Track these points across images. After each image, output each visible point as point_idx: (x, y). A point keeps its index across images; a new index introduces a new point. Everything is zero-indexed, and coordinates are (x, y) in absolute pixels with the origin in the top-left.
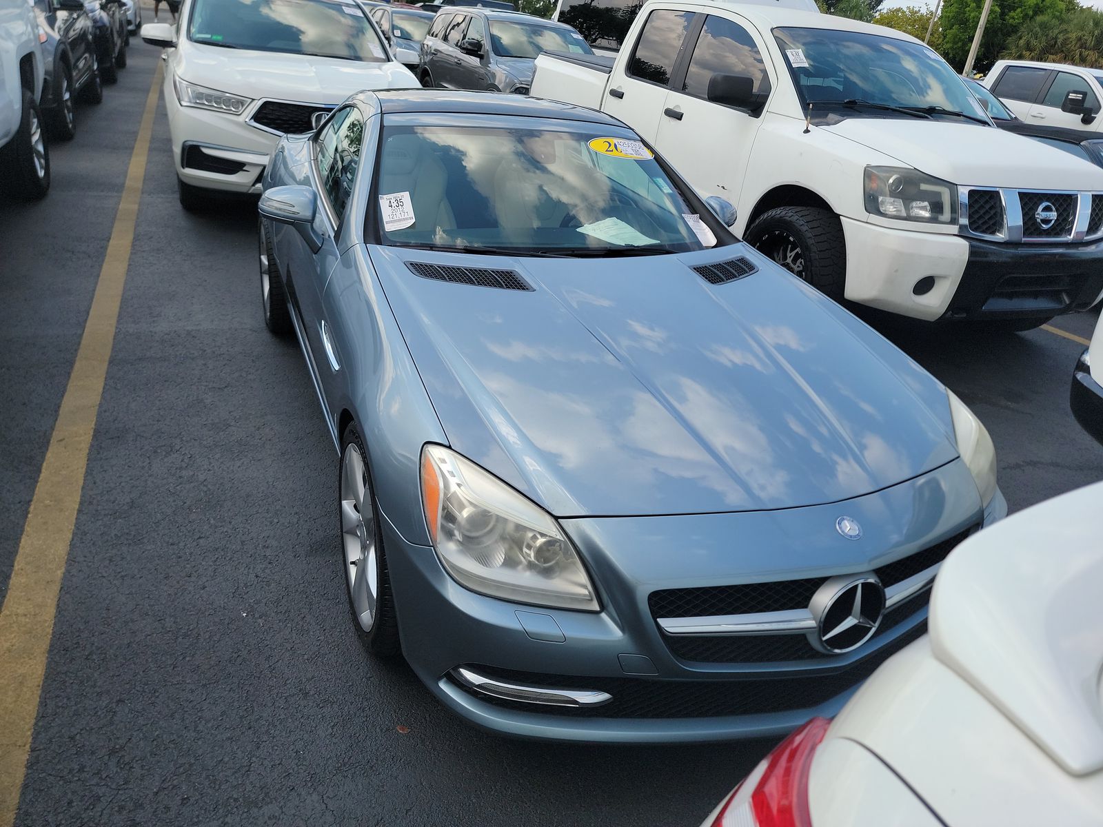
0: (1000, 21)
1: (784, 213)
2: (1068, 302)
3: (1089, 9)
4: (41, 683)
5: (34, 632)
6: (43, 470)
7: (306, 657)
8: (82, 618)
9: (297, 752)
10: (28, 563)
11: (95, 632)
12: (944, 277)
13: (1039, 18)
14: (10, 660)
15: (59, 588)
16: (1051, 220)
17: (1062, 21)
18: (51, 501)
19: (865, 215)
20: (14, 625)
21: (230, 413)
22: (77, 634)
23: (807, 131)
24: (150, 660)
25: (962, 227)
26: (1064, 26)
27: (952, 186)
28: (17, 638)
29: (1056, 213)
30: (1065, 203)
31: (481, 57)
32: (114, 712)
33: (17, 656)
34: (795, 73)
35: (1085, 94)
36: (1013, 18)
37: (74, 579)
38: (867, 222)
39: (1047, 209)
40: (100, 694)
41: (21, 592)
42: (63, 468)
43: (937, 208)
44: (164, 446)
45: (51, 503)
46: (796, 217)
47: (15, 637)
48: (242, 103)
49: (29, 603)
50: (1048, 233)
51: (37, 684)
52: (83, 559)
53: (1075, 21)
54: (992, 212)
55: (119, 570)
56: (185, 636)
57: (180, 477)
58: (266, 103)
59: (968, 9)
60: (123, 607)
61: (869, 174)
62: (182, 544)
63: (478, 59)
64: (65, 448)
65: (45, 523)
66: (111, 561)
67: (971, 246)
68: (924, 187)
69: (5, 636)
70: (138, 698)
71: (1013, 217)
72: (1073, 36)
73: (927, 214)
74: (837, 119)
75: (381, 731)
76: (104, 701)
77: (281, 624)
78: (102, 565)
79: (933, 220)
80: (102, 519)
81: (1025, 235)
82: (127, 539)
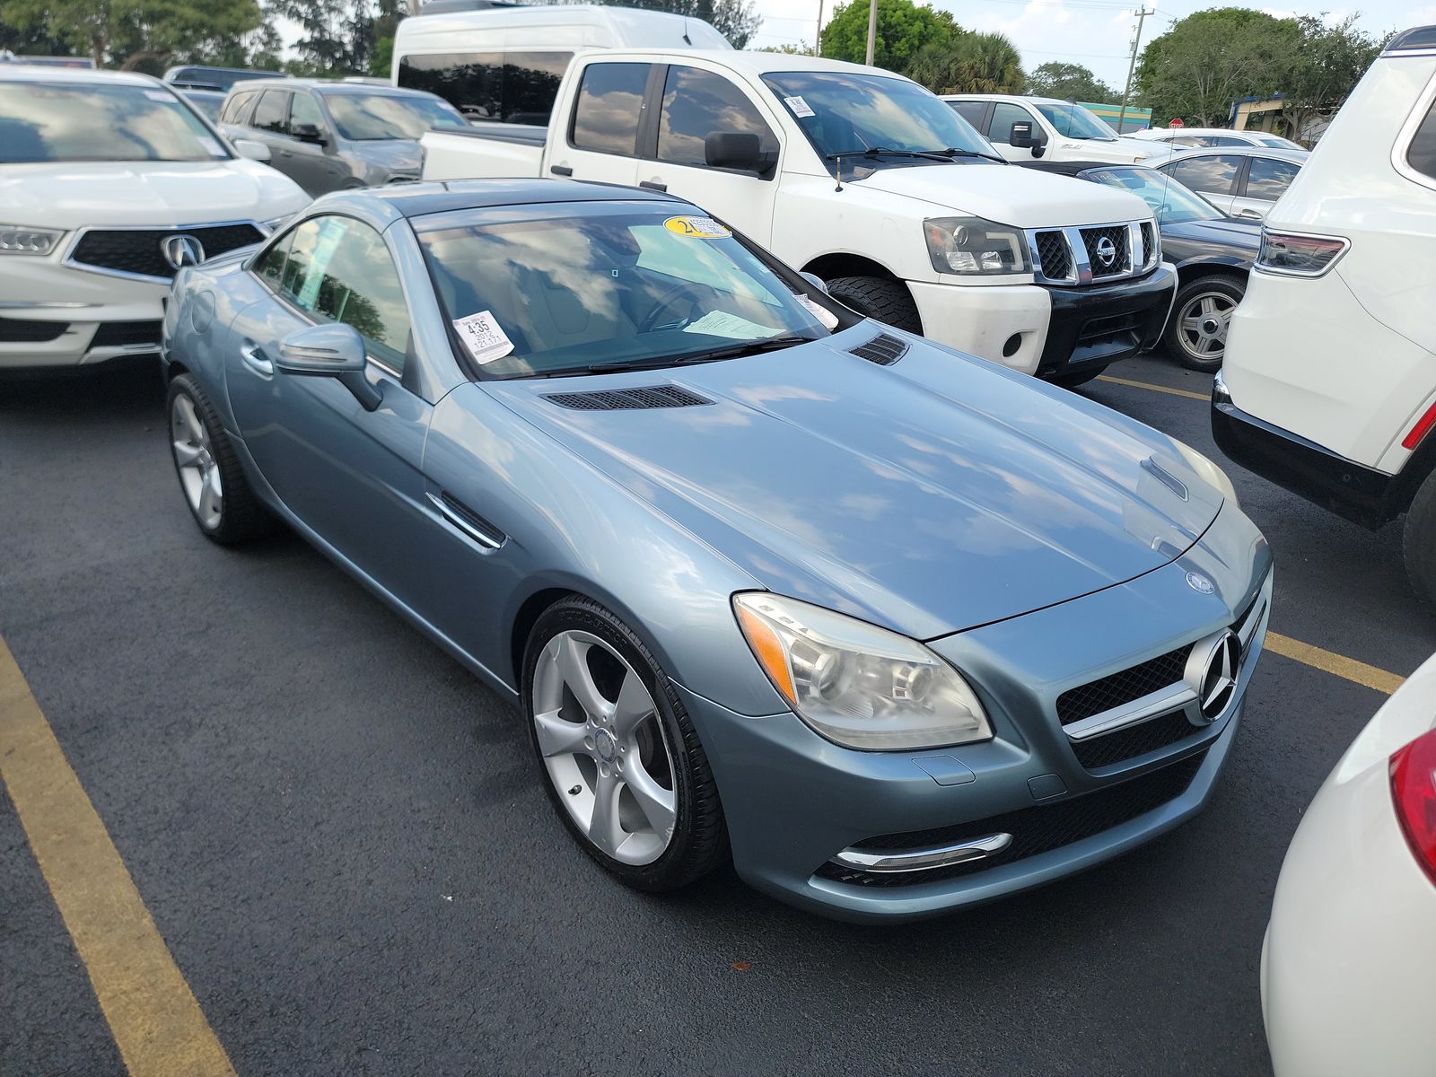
0: (887, 54)
1: (835, 287)
2: (1139, 342)
3: (973, 33)
4: (230, 1066)
5: (168, 1006)
6: (14, 798)
7: (565, 923)
8: (226, 968)
9: (634, 1032)
10: (89, 923)
11: (259, 979)
12: (1031, 332)
13: (926, 48)
14: (160, 1053)
15: (163, 941)
16: (1111, 256)
17: (950, 48)
18: (59, 835)
19: (935, 276)
20: (132, 1007)
21: (239, 659)
22: (235, 989)
23: (839, 189)
24: (363, 988)
25: (1037, 274)
26: (954, 55)
27: (1018, 230)
28: (149, 1022)
29: (1113, 248)
30: (1117, 234)
31: (324, 144)
32: (364, 1066)
33: (166, 1044)
34: (802, 123)
35: (1029, 125)
36: (900, 49)
37: (176, 924)
38: (939, 284)
39: (1106, 245)
40: (326, 1051)
41: (108, 962)
42: (43, 787)
43: (1006, 256)
44: (175, 723)
45: (61, 838)
46: (852, 290)
47: (143, 1020)
48: (49, 238)
49: (131, 972)
50: (1110, 270)
51: (223, 1069)
52: (167, 896)
53: (963, 48)
54: (1060, 255)
55: (233, 895)
56: (389, 946)
57: (231, 757)
58: (89, 234)
59: (850, 43)
60: (275, 937)
61: (929, 226)
62: (298, 839)
63: (319, 147)
64: (25, 760)
65: (73, 865)
66: (212, 887)
67: (1051, 293)
68: (990, 235)
69: (129, 1024)
70: (384, 1039)
71: (1080, 255)
72: (965, 64)
73: (997, 265)
74: (866, 172)
75: (716, 975)
76: (339, 1058)
77: (505, 895)
78: (203, 895)
79: (1006, 271)
80: (156, 838)
81: (1095, 274)
82: (214, 853)
